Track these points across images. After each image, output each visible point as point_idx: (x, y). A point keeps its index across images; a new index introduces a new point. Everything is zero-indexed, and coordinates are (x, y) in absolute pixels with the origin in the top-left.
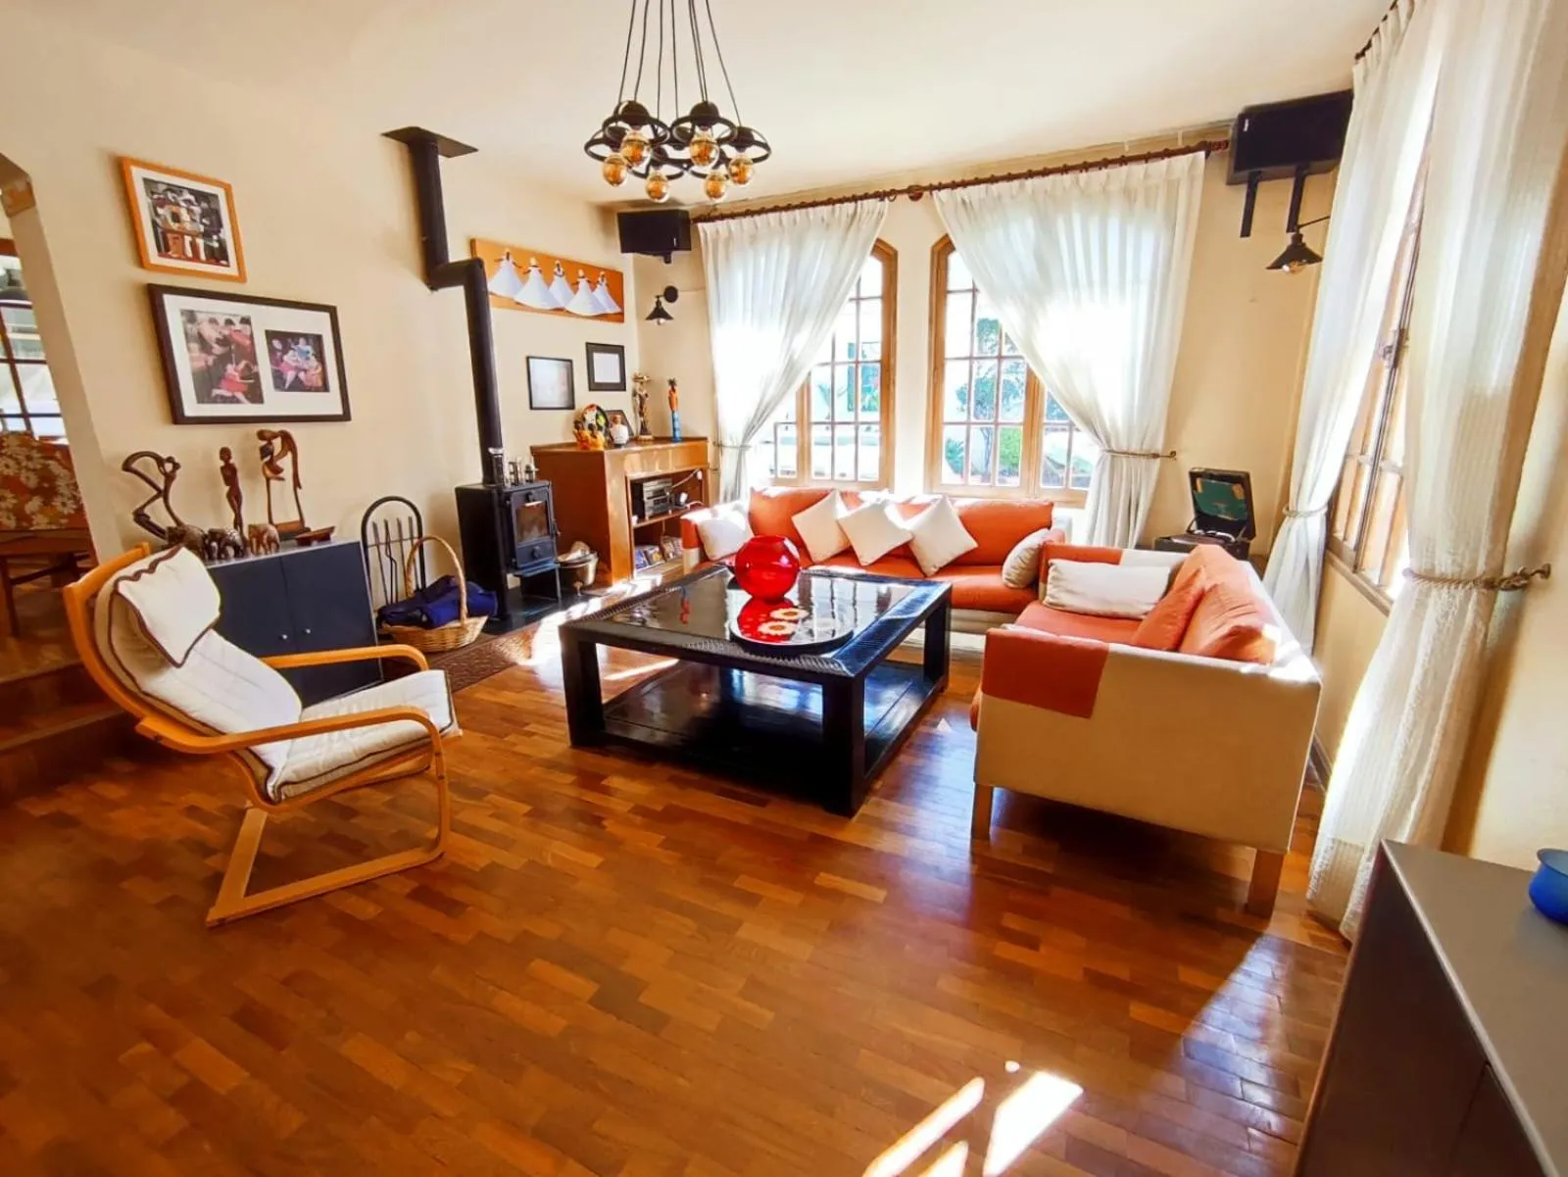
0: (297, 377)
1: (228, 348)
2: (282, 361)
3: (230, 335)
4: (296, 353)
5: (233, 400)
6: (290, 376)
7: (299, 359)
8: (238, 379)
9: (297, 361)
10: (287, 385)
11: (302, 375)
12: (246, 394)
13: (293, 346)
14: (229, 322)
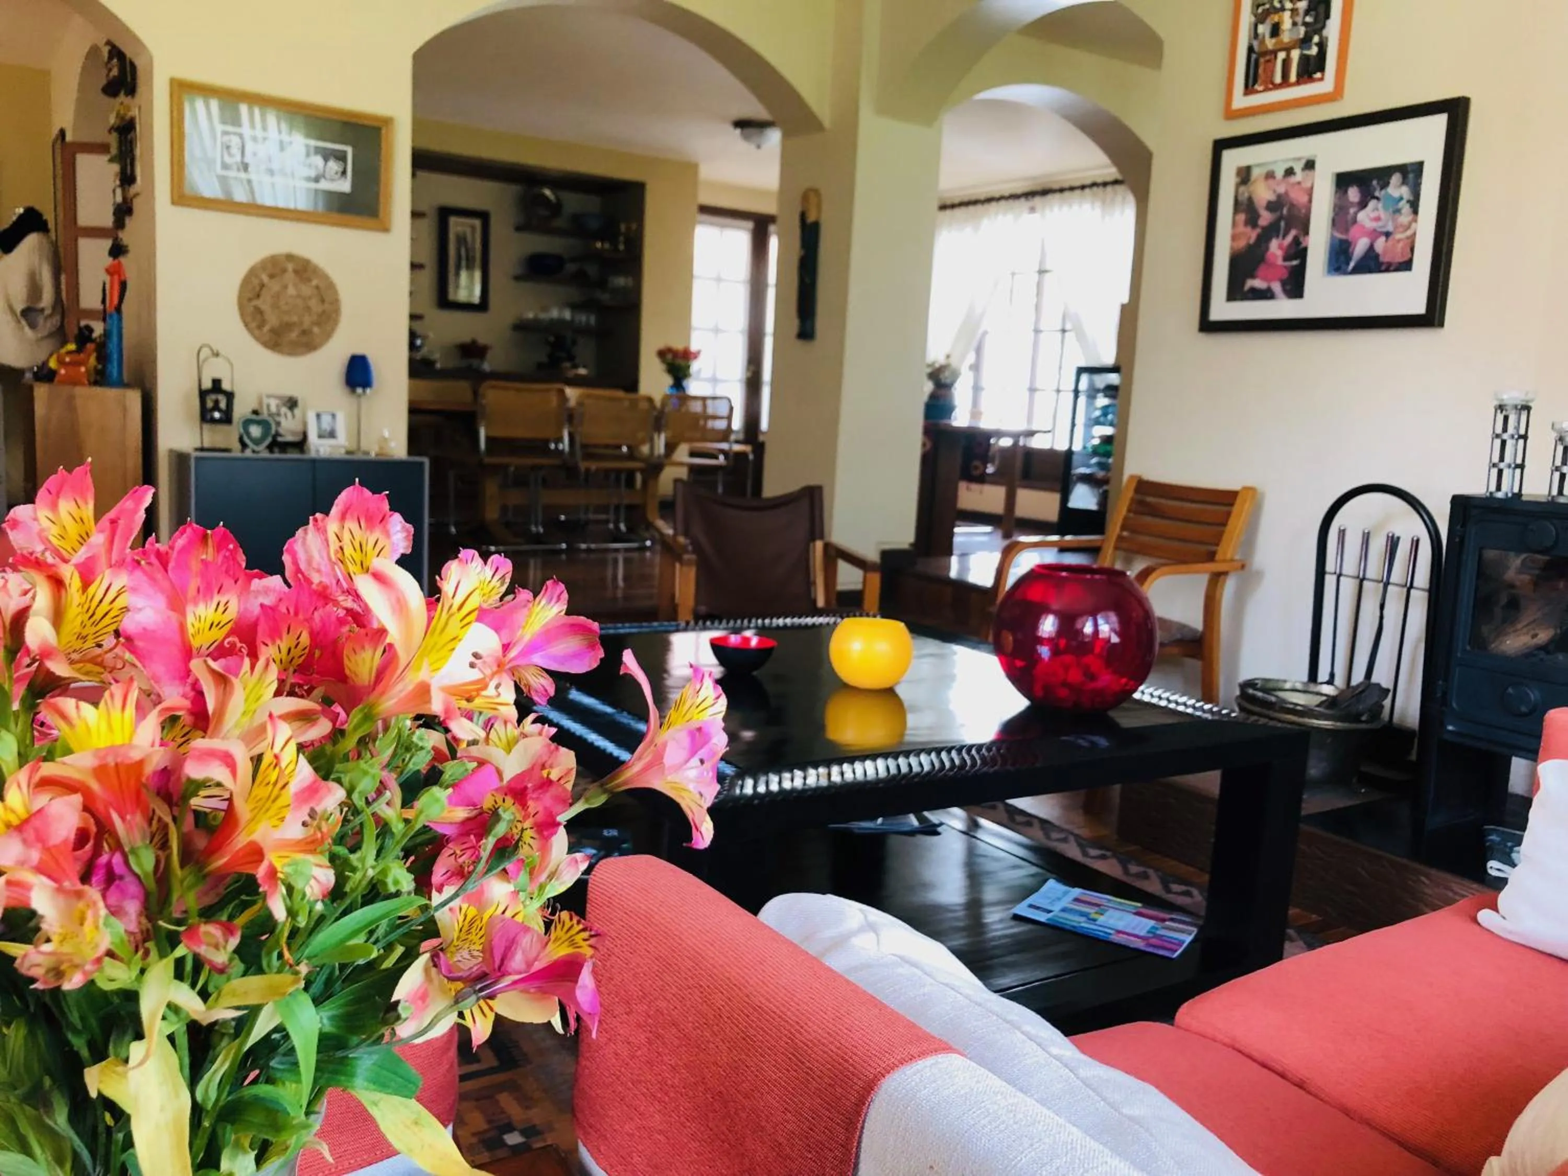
0: (1371, 248)
1: (1278, 214)
2: (1355, 221)
3: (1286, 193)
4: (1380, 205)
5: (1266, 295)
6: (1360, 248)
7: (1383, 216)
8: (1280, 262)
9: (1378, 219)
10: (1352, 264)
11: (1380, 245)
12: (1284, 284)
13: (1377, 194)
14: (1290, 172)
